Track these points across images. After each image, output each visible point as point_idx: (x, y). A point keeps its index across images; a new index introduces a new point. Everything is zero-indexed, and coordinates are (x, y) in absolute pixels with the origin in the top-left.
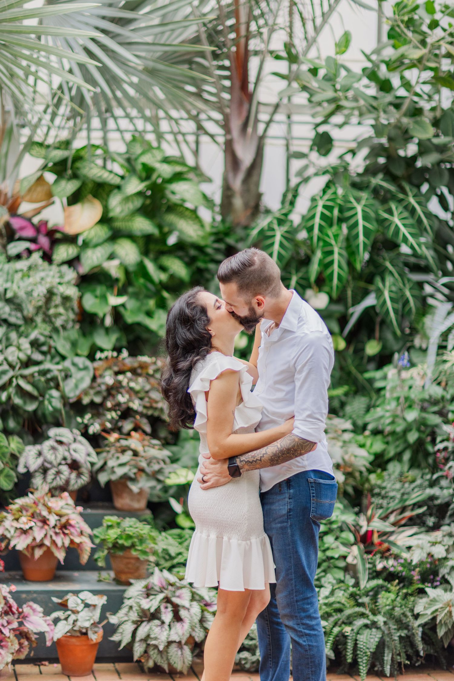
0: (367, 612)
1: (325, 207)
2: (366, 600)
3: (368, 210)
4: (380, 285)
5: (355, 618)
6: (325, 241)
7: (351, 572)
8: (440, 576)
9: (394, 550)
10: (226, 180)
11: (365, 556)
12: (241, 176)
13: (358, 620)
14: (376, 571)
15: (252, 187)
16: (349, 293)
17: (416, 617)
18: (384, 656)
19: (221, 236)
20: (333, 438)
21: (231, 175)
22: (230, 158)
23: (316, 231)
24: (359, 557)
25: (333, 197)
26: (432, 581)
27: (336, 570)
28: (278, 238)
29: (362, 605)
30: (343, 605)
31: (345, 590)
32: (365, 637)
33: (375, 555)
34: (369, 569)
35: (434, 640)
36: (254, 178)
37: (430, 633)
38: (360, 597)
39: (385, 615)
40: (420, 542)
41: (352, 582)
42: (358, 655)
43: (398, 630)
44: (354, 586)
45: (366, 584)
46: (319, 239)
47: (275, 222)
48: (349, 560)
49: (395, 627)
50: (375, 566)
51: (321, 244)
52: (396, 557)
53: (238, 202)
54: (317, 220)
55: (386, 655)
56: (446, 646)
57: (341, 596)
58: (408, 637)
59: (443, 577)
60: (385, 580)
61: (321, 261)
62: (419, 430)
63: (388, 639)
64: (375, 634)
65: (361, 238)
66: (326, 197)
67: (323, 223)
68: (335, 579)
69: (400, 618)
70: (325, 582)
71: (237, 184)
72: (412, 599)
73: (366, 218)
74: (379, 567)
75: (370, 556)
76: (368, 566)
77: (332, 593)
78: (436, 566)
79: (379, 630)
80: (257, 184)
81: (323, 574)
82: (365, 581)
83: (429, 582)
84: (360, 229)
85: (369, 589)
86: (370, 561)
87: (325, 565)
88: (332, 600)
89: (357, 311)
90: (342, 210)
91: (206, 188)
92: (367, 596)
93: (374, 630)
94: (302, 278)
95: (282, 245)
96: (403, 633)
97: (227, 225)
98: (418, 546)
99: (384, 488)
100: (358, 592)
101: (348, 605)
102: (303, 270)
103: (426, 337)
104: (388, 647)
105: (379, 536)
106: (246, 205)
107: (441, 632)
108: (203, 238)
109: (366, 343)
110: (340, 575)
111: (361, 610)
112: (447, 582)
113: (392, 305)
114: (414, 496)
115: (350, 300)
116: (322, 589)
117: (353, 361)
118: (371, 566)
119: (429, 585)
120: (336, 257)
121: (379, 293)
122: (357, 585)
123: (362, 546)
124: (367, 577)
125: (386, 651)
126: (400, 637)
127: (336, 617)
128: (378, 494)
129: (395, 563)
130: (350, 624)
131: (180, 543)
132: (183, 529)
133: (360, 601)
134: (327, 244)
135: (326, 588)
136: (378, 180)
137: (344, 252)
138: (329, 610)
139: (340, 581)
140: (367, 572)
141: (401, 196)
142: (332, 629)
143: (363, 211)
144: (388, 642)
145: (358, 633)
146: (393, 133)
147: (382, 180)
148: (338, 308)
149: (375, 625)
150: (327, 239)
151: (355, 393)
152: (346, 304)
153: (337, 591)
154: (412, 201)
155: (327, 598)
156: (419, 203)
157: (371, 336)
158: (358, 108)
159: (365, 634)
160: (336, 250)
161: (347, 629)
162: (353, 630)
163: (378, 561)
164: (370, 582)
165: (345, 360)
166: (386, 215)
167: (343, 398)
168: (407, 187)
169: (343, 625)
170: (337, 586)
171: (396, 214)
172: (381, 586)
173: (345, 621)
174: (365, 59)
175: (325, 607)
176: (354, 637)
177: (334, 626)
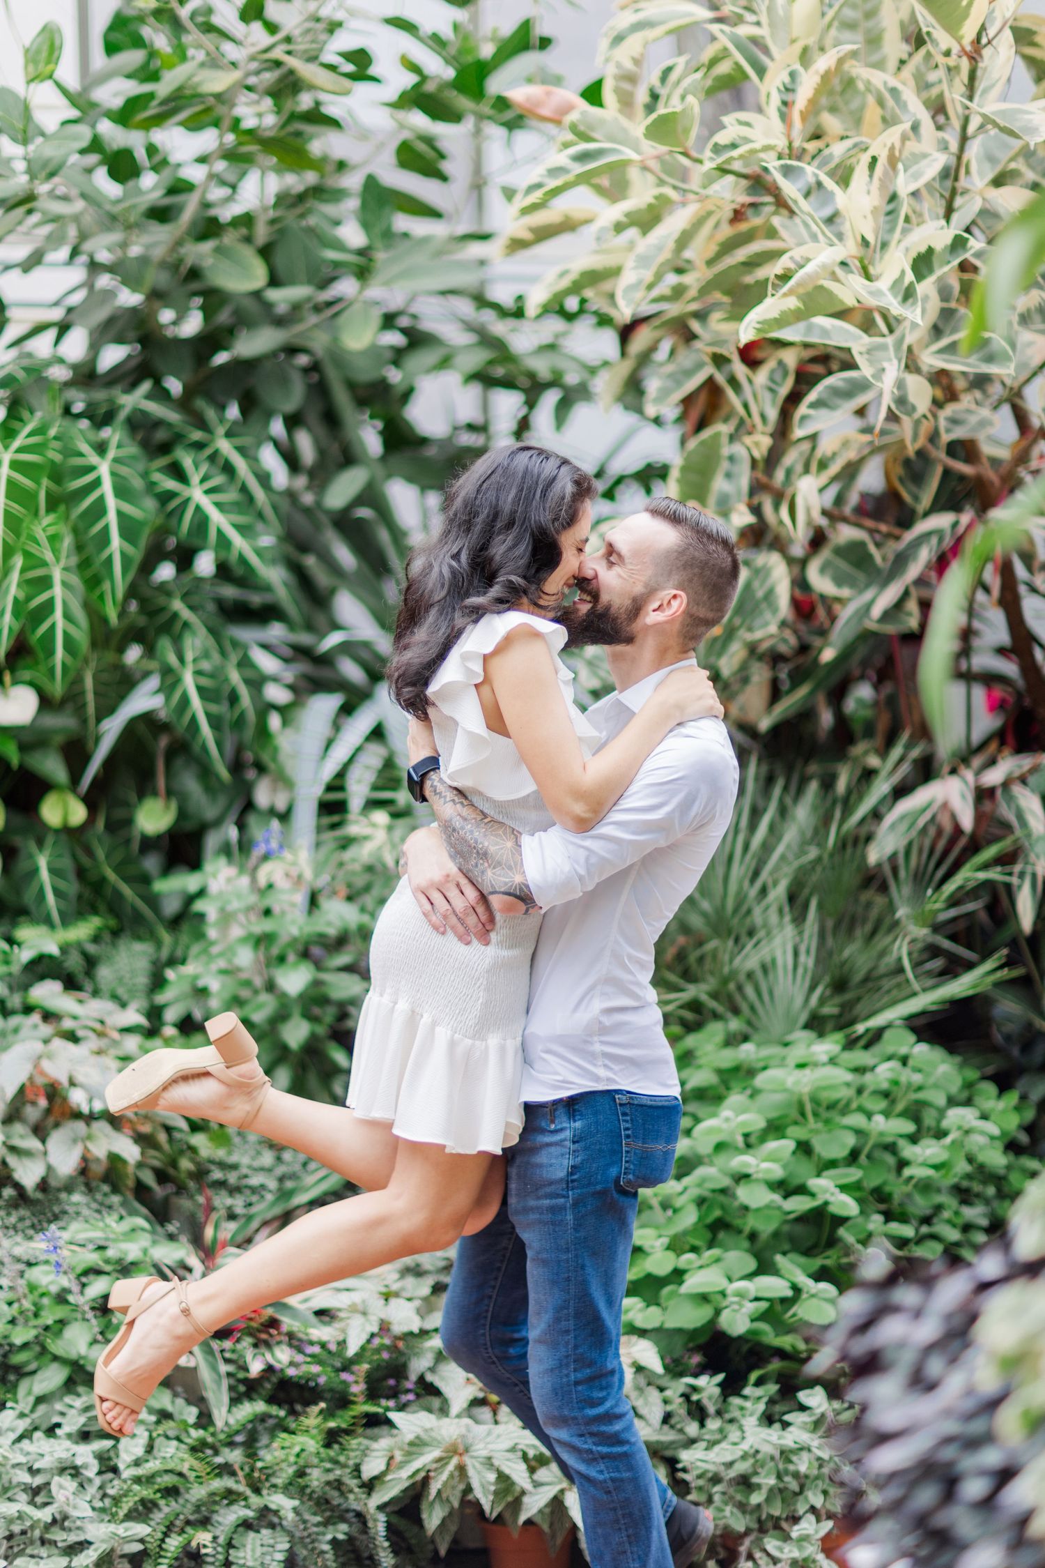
0: (242, 1488)
1: (16, 465)
2: (234, 1456)
3: (124, 470)
4: (172, 659)
5: (217, 1508)
6: (27, 555)
7: (179, 1389)
8: (413, 1377)
9: (288, 1323)
13: (222, 1511)
14: (245, 1381)
16: (89, 683)
17: (369, 1486)
20: (99, 1053)
25: (36, 439)
26: (394, 1394)
29: (226, 1470)
30: (181, 1474)
31: (178, 1439)
32: (249, 1553)
33: (238, 1341)
34: (229, 1375)
35: (413, 1541)
37: (401, 1523)
38: (217, 1453)
39: (287, 1489)
40: (356, 1297)
41: (191, 1413)
43: (326, 1523)
44: (197, 1425)
45: (229, 1416)
46: (9, 550)
49: (318, 1519)
50: (245, 1369)
51: (18, 561)
52: (294, 1341)
54: (2, 501)
56: (443, 1552)
57: (171, 1454)
58: (351, 1539)
59: (421, 1379)
60: (271, 1400)
61: (18, 605)
62: (309, 1016)
63: (305, 1552)
64: (271, 1542)
65: (116, 541)
66: (18, 442)
67: (16, 508)
68: (151, 1411)
69: (325, 1493)
72: (354, 1443)
73: (121, 491)
74: (256, 1368)
75: (227, 1344)
76: (224, 1368)
77: (150, 1449)
78: (401, 1353)
79: (279, 1532)
82: (224, 1409)
83: (388, 1398)
84: (112, 518)
85: (236, 1427)
86: (228, 1355)
88: (152, 1466)
89: (112, 728)
90: (57, 476)
92: (231, 1444)
93: (265, 1532)
96: (341, 1531)
98: (353, 1309)
99: (234, 1167)
100: (210, 1440)
101: (191, 1476)
103: (284, 781)
107: (433, 1519)
109: (135, 806)
110: (163, 1399)
111: (229, 1482)
112: (433, 1391)
113: (204, 708)
114: (310, 1180)
115: (90, 701)
117: (108, 854)
118: (230, 1368)
119: (391, 1403)
120: (58, 591)
121: (170, 679)
122: (205, 1419)
124: (226, 1399)
126: (334, 1542)
127: (166, 1510)
128: (221, 1184)
129: (299, 1358)
130: (205, 1522)
133: (219, 1460)
134: (33, 561)
135: (134, 1436)
136: (135, 400)
137: (75, 580)
138: (147, 1492)
139: (164, 1415)
140: (225, 1383)
141: (197, 435)
142: (163, 1541)
143: (113, 474)
144: (305, 1559)
145: (230, 1545)
146: (161, 279)
147: (149, 397)
148: (63, 722)
149: (266, 1518)
150: (33, 548)
151: (116, 933)
152: (80, 709)
153: (160, 1442)
154: (225, 446)
155: (137, 1463)
156: (242, 450)
157: (145, 788)
158: (76, 218)
159: (249, 1547)
160: (57, 575)
161: (202, 1538)
162: (215, 1538)
163: (249, 1355)
164: (234, 1410)
165: (89, 852)
166: (170, 484)
167: (92, 949)
168: (210, 414)
169: (189, 1530)
170: (160, 1430)
171: (195, 478)
172: (263, 1418)
173: (192, 1518)
174: (64, 102)
175: (136, 1487)
176: (221, 1557)
177: (166, 1535)
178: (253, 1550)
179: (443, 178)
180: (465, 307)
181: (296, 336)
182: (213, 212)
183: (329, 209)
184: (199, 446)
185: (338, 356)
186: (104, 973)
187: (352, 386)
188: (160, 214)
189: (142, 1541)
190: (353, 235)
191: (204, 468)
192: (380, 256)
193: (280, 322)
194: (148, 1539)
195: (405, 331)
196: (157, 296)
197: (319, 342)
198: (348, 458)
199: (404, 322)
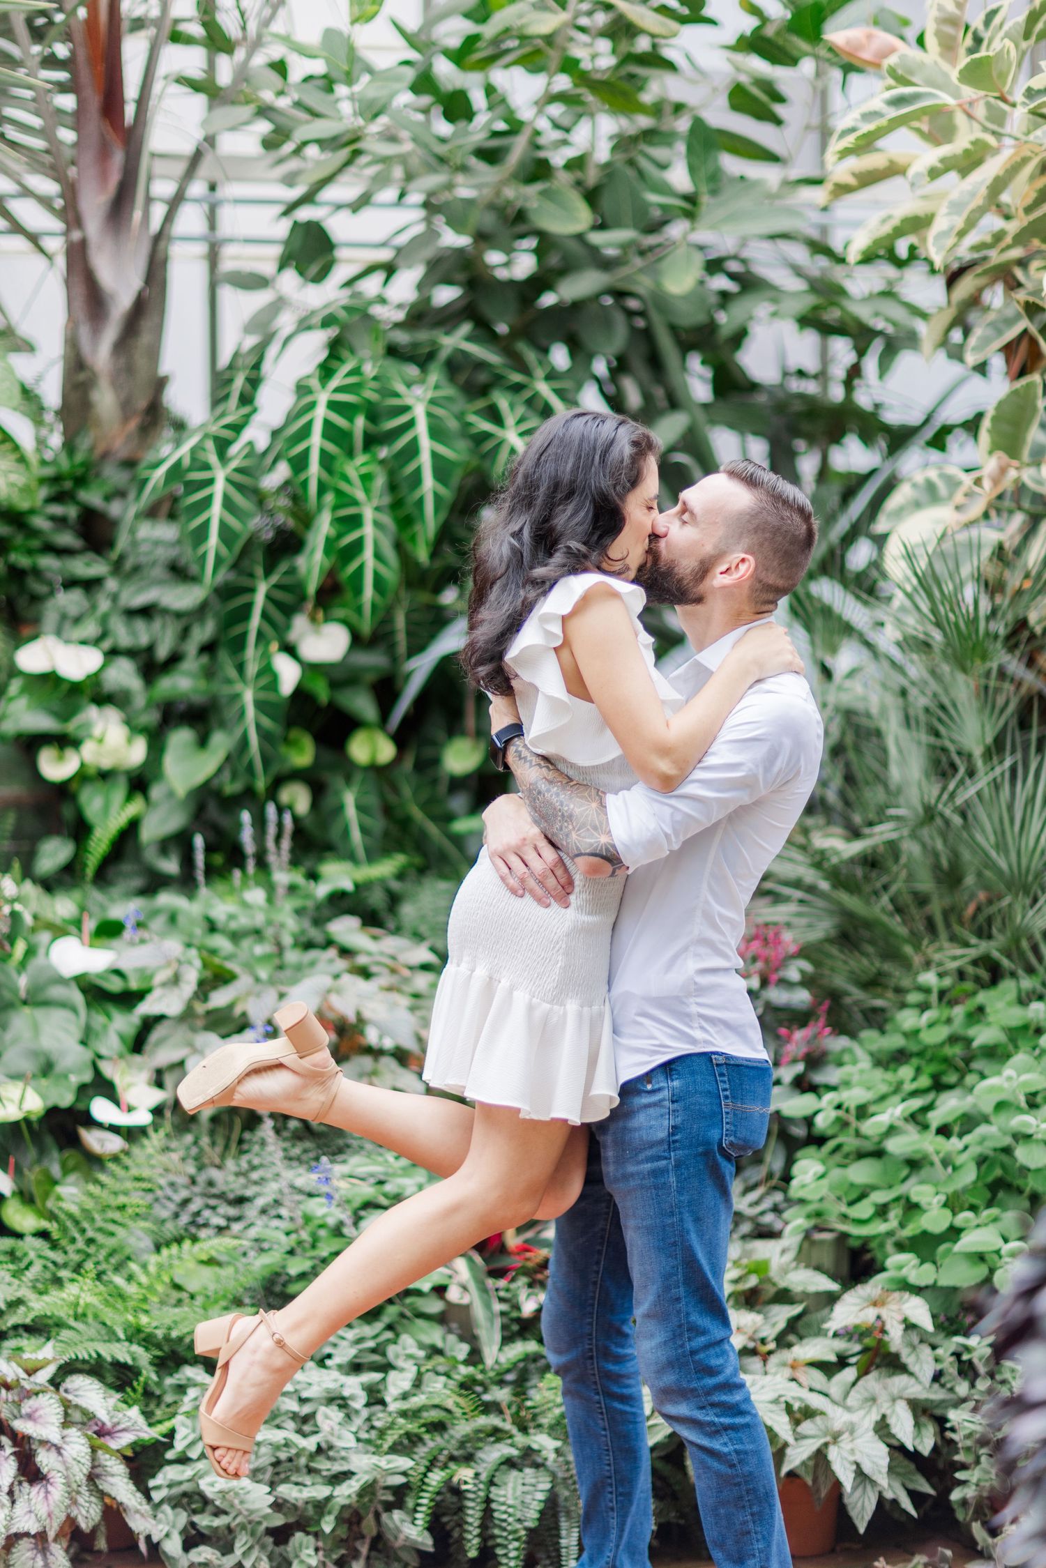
0: (508, 1426)
1: (333, 405)
2: (502, 1395)
3: (439, 412)
5: (480, 1445)
6: (339, 493)
7: (454, 1326)
10: (72, 343)
11: (490, 1282)
12: (111, 333)
13: (487, 1448)
14: (518, 1320)
15: (141, 362)
16: (400, 622)
18: (559, 1536)
19: (68, 485)
20: (390, 989)
21: (84, 332)
22: (80, 290)
23: (314, 468)
24: (472, 1286)
25: (352, 380)
27: (420, 1323)
28: (219, 488)
29: (493, 1407)
30: (448, 1411)
31: (447, 1375)
32: (510, 1492)
33: (513, 1280)
34: (503, 1314)
35: (677, 1488)
36: (145, 339)
37: (666, 1469)
38: (486, 1390)
39: (552, 1429)
41: (462, 1350)
42: (493, 1537)
44: (467, 1362)
45: (498, 1355)
46: (322, 488)
47: (210, 445)
48: (454, 1295)
50: (517, 1307)
51: (329, 498)
53: (105, 400)
54: (316, 440)
55: (563, 1533)
57: (439, 1390)
61: (330, 543)
63: (566, 1493)
64: (533, 1481)
65: (428, 482)
66: (335, 382)
67: (331, 448)
68: (421, 1346)
70: (397, 1356)
71: (101, 355)
73: (436, 432)
74: (528, 1308)
75: (502, 1283)
76: (498, 1307)
77: (418, 1383)
79: (542, 1472)
80: (154, 354)
81: (389, 1335)
82: (496, 1347)
84: (425, 459)
85: (506, 1366)
86: (502, 1294)
87: (392, 1311)
88: (417, 1401)
89: (420, 668)
90: (374, 415)
91: (24, 367)
92: (501, 1383)
93: (529, 1471)
94: (277, 586)
95: (228, 504)
97: (79, 457)
100: (480, 1377)
101: (458, 1412)
102: (283, 567)
104: (568, 1513)
105: (520, 1230)
106: (126, 406)
108: (26, 490)
109: (444, 746)
110: (435, 1335)
111: (493, 1420)
115: (401, 639)
116: (392, 1375)
117: (415, 793)
118: (504, 1307)
120: (368, 530)
122: (475, 1357)
123: (478, 1259)
124: (498, 1336)
125: (564, 1524)
127: (431, 1444)
130: (469, 1459)
131: (16, 1274)
132: (19, 1236)
133: (487, 1397)
134: (345, 500)
135: (402, 1370)
136: (456, 340)
137: (387, 519)
138: (412, 1427)
139: (435, 1351)
140: (498, 1322)
141: (517, 377)
142: (425, 1475)
143: (430, 415)
144: (566, 1499)
145: (491, 1483)
146: (489, 221)
147: (469, 338)
148: (374, 660)
149: (528, 1458)
150: (344, 486)
151: (422, 871)
152: (391, 648)
153: (428, 1377)
154: (544, 389)
155: (405, 1396)
156: (560, 393)
157: (454, 727)
158: (403, 159)
159: (511, 1485)
160: (368, 514)
161: (464, 1474)
162: (477, 1475)
163: (523, 1295)
164: (506, 1348)
165: (395, 789)
166: (486, 426)
167: (396, 886)
168: (531, 356)
169: (452, 1465)
170: (429, 1365)
171: (510, 420)
172: (536, 1358)
173: (456, 1453)
174: (402, 42)
175: (401, 1421)
176: (482, 1494)
177: (429, 1469)
178: (514, 1489)
179: (778, 122)
180: (799, 254)
181: (622, 279)
182: (542, 154)
183: (659, 153)
184: (517, 388)
185: (661, 301)
186: (408, 911)
187: (674, 329)
188: (490, 155)
189: (405, 1474)
190: (679, 177)
191: (521, 410)
192: (705, 199)
193: (606, 265)
194: (411, 1472)
195: (733, 276)
196: (483, 238)
197: (643, 285)
198: (674, 403)
199: (734, 266)
